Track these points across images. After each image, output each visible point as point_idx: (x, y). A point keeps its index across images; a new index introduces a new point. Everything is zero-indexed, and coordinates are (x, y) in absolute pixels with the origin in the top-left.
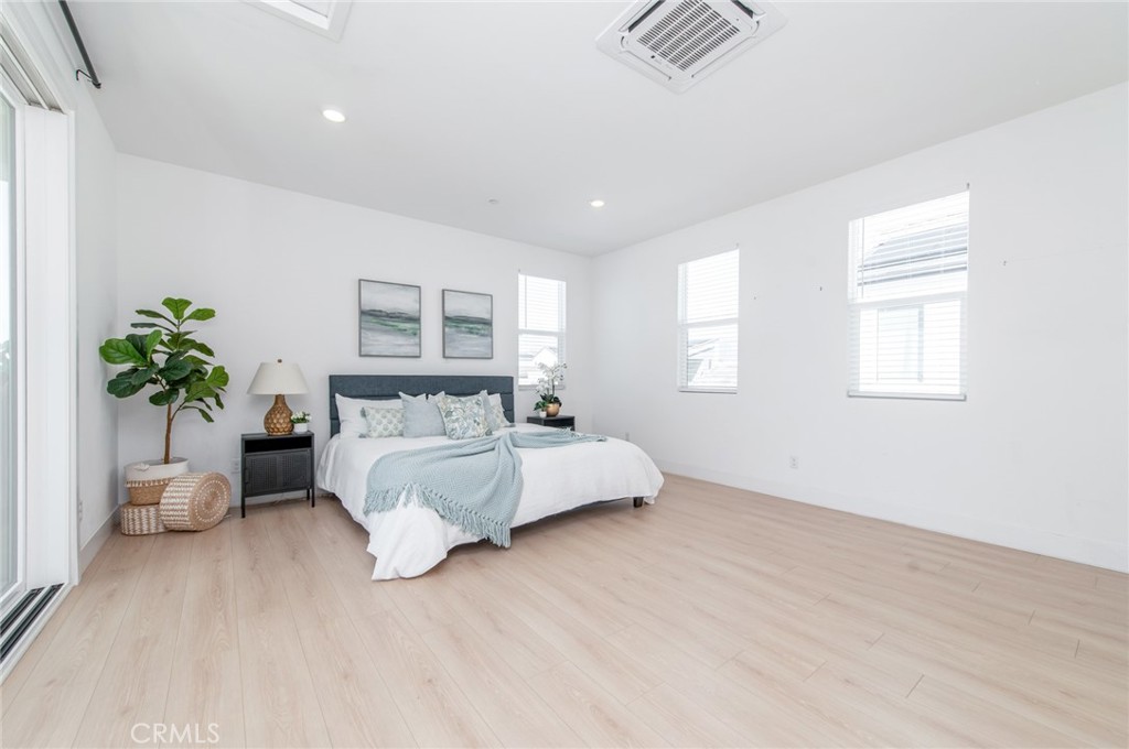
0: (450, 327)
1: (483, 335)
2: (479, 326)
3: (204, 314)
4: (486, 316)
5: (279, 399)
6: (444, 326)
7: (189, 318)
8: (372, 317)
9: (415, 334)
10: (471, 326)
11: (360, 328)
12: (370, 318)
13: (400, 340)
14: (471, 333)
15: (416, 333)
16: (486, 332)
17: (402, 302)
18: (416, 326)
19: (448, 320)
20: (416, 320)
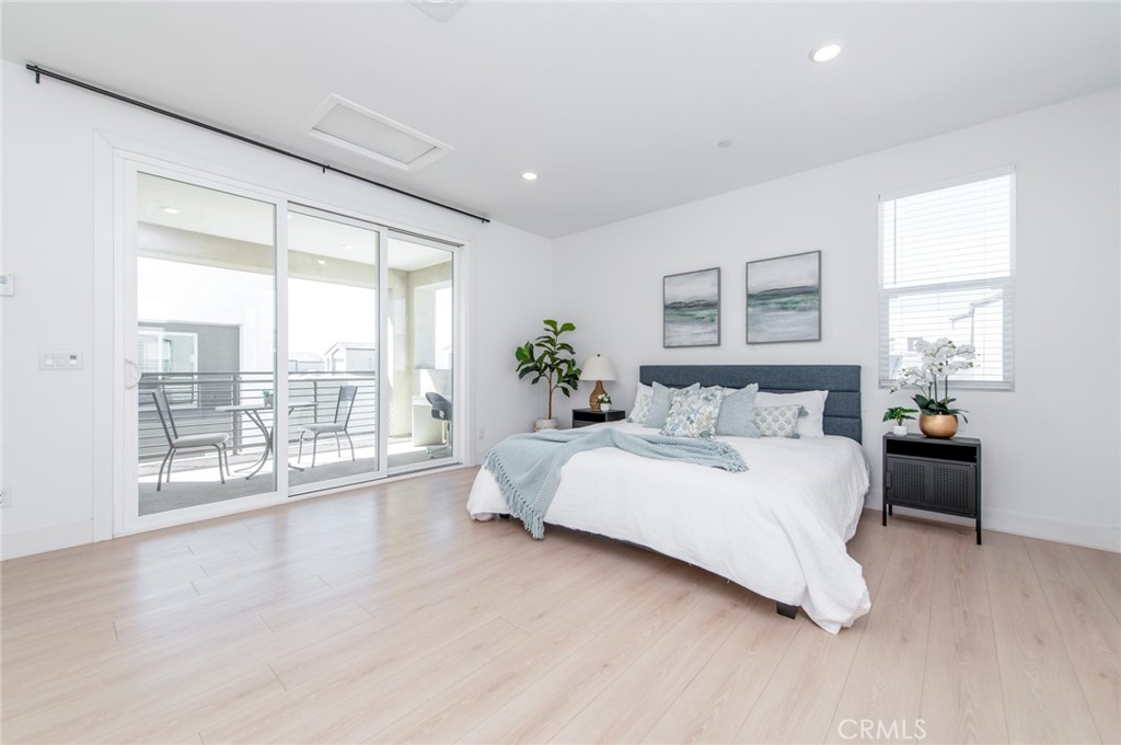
0: (754, 306)
1: (804, 310)
2: (798, 299)
3: (569, 327)
4: (810, 282)
5: (599, 383)
6: (748, 305)
7: (562, 330)
8: (676, 310)
9: (713, 321)
10: (784, 300)
11: (665, 322)
12: (671, 311)
13: (698, 329)
14: (784, 309)
15: (716, 320)
16: (808, 305)
17: (702, 289)
18: (715, 311)
19: (752, 298)
20: (713, 305)
